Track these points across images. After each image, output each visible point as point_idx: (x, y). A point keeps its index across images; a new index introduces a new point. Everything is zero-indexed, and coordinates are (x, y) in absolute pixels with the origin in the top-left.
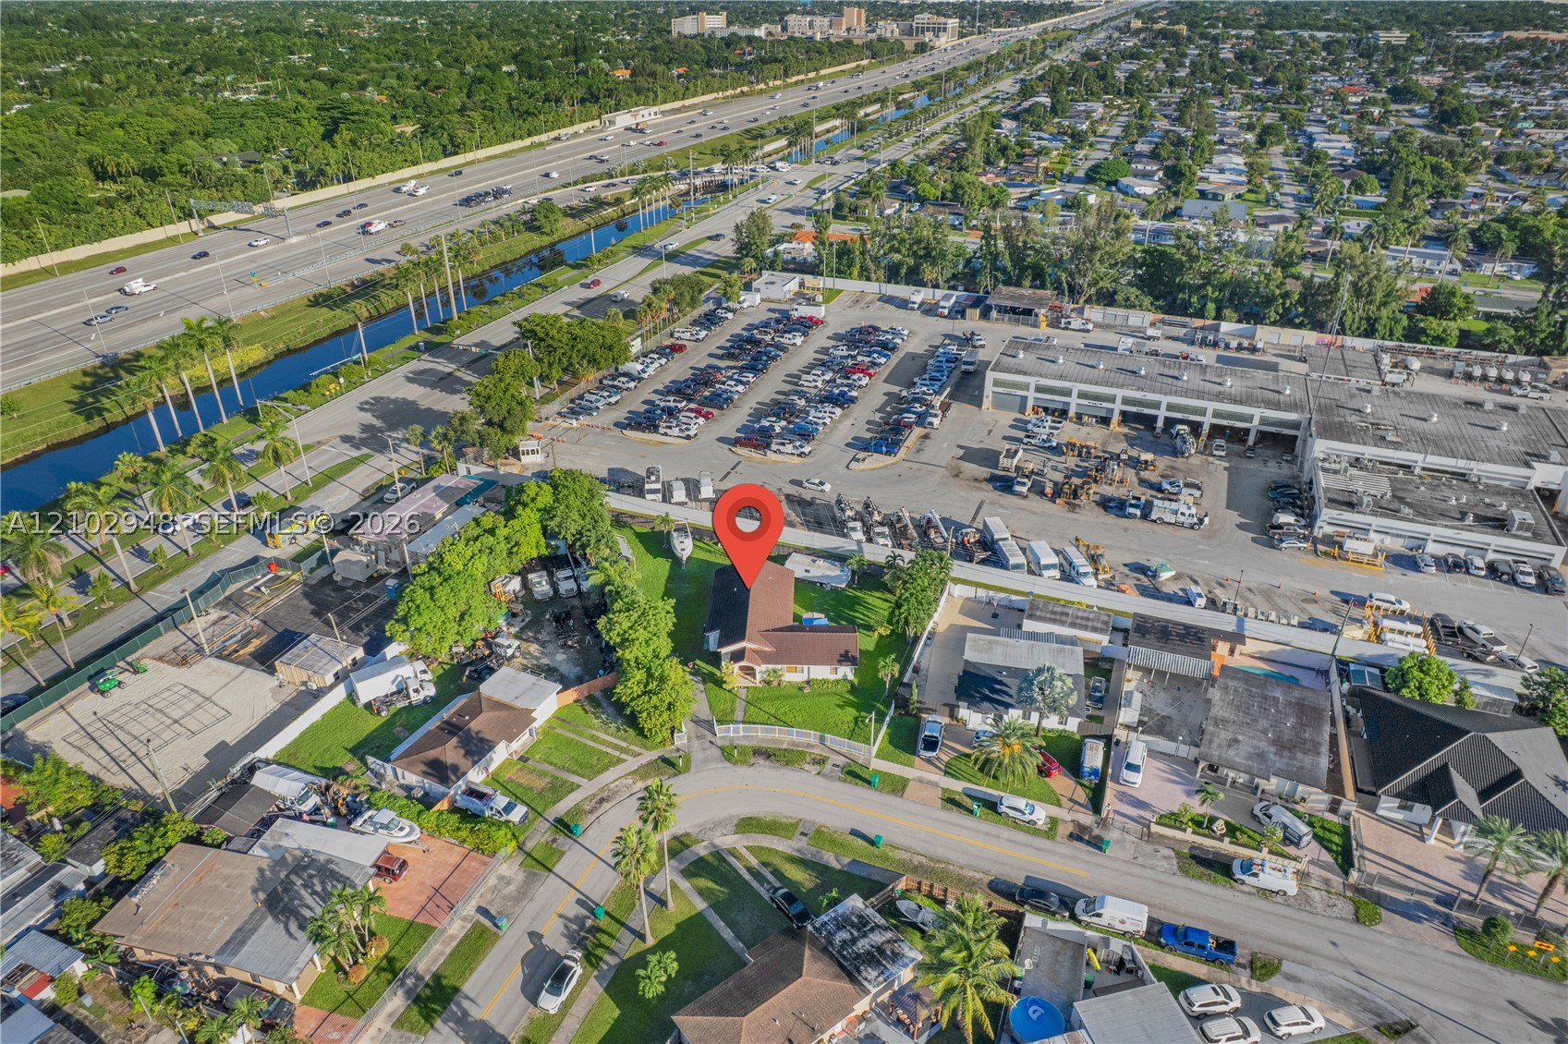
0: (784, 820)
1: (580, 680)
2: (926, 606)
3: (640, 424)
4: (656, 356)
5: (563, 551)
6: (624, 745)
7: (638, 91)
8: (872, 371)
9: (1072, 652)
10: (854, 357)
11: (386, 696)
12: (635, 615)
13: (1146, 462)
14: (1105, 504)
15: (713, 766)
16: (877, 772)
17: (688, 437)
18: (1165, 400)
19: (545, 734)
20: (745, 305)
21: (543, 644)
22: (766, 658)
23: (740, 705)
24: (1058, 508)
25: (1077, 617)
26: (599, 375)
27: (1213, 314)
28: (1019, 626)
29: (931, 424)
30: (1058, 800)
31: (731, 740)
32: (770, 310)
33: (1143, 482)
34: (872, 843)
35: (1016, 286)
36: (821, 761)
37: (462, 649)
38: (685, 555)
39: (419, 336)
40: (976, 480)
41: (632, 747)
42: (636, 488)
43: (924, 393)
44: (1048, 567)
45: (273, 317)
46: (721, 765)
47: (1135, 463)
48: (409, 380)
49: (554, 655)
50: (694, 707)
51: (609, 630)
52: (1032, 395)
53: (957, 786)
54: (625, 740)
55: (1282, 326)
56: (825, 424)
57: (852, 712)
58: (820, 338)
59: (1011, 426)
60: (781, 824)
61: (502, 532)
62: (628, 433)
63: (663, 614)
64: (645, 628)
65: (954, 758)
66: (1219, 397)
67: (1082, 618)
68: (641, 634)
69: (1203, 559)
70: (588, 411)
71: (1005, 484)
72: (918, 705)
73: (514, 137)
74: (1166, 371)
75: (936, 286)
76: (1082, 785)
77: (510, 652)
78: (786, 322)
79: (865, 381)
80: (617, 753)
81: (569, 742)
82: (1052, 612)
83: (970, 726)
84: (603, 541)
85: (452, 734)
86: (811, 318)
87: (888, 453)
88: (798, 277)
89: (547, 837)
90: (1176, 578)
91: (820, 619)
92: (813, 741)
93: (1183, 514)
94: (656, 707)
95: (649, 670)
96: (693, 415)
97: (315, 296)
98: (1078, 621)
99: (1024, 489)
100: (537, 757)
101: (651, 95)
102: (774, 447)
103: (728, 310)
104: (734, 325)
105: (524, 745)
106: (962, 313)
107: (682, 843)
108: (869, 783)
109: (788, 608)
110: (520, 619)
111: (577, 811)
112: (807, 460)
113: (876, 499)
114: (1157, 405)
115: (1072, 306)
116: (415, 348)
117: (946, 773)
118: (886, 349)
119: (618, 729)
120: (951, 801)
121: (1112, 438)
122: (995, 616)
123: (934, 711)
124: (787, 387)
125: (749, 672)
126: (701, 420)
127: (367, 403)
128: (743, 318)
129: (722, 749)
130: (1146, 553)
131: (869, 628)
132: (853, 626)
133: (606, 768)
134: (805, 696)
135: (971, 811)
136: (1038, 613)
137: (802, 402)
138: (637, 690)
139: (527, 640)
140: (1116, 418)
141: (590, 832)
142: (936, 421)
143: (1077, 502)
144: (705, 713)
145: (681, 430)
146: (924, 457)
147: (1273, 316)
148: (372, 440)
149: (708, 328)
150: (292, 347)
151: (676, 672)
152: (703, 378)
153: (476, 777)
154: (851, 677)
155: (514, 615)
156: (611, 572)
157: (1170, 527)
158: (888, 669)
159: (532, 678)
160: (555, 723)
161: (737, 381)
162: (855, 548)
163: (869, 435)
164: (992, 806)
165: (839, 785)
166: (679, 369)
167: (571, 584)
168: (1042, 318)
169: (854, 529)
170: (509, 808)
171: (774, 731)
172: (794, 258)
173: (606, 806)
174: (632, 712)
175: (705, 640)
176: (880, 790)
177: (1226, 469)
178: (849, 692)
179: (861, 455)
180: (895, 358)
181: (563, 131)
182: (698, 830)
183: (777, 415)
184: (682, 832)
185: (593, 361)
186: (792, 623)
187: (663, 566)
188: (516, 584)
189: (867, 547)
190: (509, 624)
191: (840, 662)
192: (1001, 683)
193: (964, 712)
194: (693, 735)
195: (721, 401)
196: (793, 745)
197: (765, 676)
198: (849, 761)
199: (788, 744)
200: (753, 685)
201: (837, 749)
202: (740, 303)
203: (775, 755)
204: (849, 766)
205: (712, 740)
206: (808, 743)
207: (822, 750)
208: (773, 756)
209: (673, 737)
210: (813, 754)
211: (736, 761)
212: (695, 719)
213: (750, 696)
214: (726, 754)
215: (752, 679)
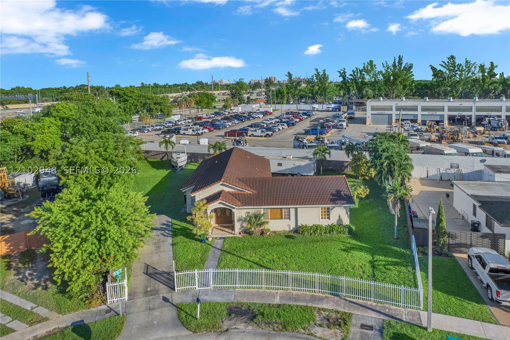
4: (186, 118)
6: (29, 306)
13: (480, 131)
16: (445, 334)
17: (197, 134)
22: (245, 200)
23: (213, 255)
29: (341, 125)
31: (196, 295)
32: (245, 111)
35: (361, 99)
36: (339, 321)
38: (180, 161)
41: (39, 310)
43: (332, 120)
46: (171, 333)
52: (394, 113)
54: (34, 300)
59: (387, 128)
62: (162, 135)
75: (323, 104)
86: (266, 111)
87: (321, 133)
92: (318, 292)
96: (201, 128)
99: (417, 137)
102: (250, 133)
103: (226, 111)
106: (339, 109)
109: (267, 175)
112: (270, 138)
114: (469, 109)
118: (306, 115)
126: (206, 130)
129: (179, 308)
137: (265, 125)
140: (446, 120)
144: (165, 265)
145: (193, 130)
149: (216, 115)
154: (346, 221)
169: (311, 147)
178: (347, 237)
183: (251, 126)
194: (140, 289)
195: (219, 126)
196: (290, 299)
197: (245, 225)
198: (386, 318)
199: (282, 298)
200: (232, 235)
201: (360, 301)
202: (231, 110)
203: (263, 314)
204: (389, 324)
205: (168, 296)
206: (312, 296)
207: (337, 304)
208: (260, 317)
209: (105, 291)
210: (324, 310)
211: (198, 326)
212: (150, 271)
213: (227, 246)
214: (183, 315)
215: (231, 231)
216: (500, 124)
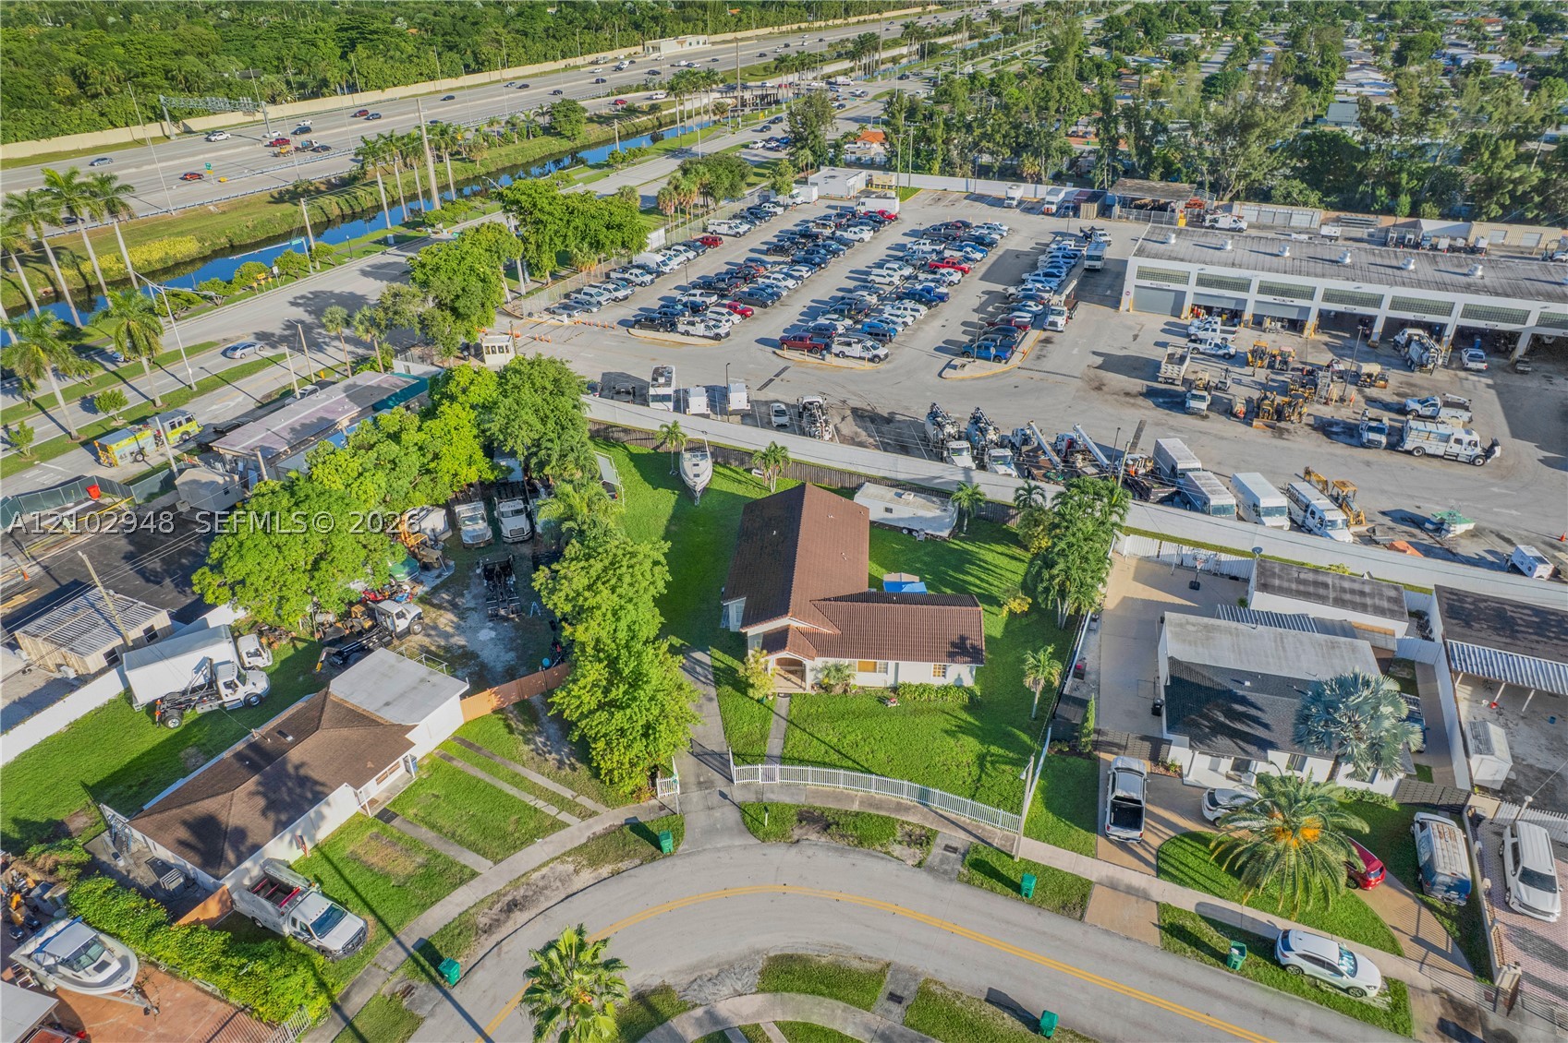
0: (855, 964)
1: (510, 674)
2: (1093, 565)
3: (652, 320)
4: (682, 248)
5: (517, 476)
6: (568, 794)
7: (686, 20)
8: (964, 265)
9: (1354, 649)
10: (939, 253)
11: (184, 693)
12: (598, 566)
13: (1370, 376)
14: (1325, 428)
15: (724, 842)
16: (1030, 866)
17: (717, 337)
18: (1389, 293)
19: (434, 768)
20: (799, 200)
21: (461, 613)
22: (823, 646)
23: (776, 727)
24: (1256, 433)
25: (1343, 590)
26: (604, 268)
27: (1407, 211)
28: (1244, 603)
29: (1054, 324)
30: (1393, 941)
31: (760, 792)
32: (829, 207)
33: (1371, 401)
34: (1033, 1024)
35: (1141, 178)
36: (922, 840)
37: (331, 618)
38: (700, 484)
39: (391, 231)
40: (1127, 394)
41: (582, 800)
42: (637, 394)
43: (1038, 290)
44: (1271, 512)
45: (224, 213)
46: (738, 842)
47: (1355, 378)
48: (364, 273)
49: (476, 630)
50: (694, 730)
51: (552, 591)
52: (1191, 289)
53: (1186, 899)
54: (570, 785)
55: (1510, 222)
56: (905, 324)
57: (972, 745)
58: (894, 234)
59: (1163, 331)
60: (850, 972)
61: (411, 437)
62: (636, 331)
63: (648, 565)
64: (613, 590)
65: (1171, 841)
66: (1468, 288)
67: (1353, 592)
68: (605, 598)
69: (1507, 507)
70: (585, 306)
71: (1174, 401)
72: (1094, 737)
73: (546, 58)
74: (1379, 261)
75: (1039, 181)
76: (1431, 908)
77: (402, 625)
78: (849, 217)
79: (957, 276)
80: (552, 811)
81: (473, 786)
82: (1299, 581)
83: (1190, 779)
84: (571, 457)
85: (255, 768)
86: (882, 213)
87: (998, 358)
88: (865, 173)
89: (395, 983)
90: (1474, 534)
91: (914, 584)
92: (905, 799)
93: (1458, 441)
94: (622, 732)
95: (613, 663)
96: (725, 310)
97: (280, 193)
98: (1348, 597)
99: (1203, 406)
100: (411, 812)
101: (701, 24)
102: (836, 348)
103: (777, 204)
104: (785, 222)
105: (393, 787)
106: (1076, 210)
107: (651, 1009)
108: (1017, 888)
109: (860, 569)
110: (435, 573)
111: (463, 928)
112: (882, 366)
113: (988, 413)
114: (1376, 301)
115: (1216, 203)
116: (385, 242)
117: (1160, 872)
118: (982, 244)
119: (561, 763)
120: (1177, 932)
121: (1311, 347)
122: (1195, 586)
123: (1120, 748)
124: (851, 284)
125: (795, 668)
126: (736, 318)
127: (303, 297)
128: (796, 214)
129: (742, 809)
130: (1412, 497)
131: (992, 600)
132: (964, 596)
133: (529, 840)
134: (890, 714)
135: (1224, 959)
136: (1277, 582)
137: (874, 300)
138: (590, 701)
139: (439, 607)
140: (1312, 321)
141: (479, 977)
142: (1061, 321)
143: (1282, 424)
144: (715, 742)
145: (707, 327)
146: (1047, 364)
147: (1495, 210)
148: (295, 337)
149: (752, 222)
150: (236, 243)
151: (662, 669)
152: (742, 273)
153: (282, 851)
154: (968, 682)
155: (426, 567)
156: (576, 500)
157: (1435, 462)
158: (1041, 672)
159: (422, 670)
160: (455, 749)
161: (787, 274)
162: (961, 477)
163: (966, 339)
164: (1266, 948)
165: (958, 892)
166: (712, 263)
167: (521, 523)
168: (1178, 214)
169: (958, 451)
170: (326, 923)
171: (835, 779)
172: (859, 159)
173: (520, 917)
174: (583, 737)
175: (721, 613)
176: (1038, 904)
177: (1489, 386)
178: (966, 708)
179: (958, 361)
180: (993, 256)
181: (601, 55)
182: (686, 979)
183: (841, 312)
184: (656, 982)
185: (597, 245)
186: (866, 589)
187: (665, 500)
188: (436, 521)
189: (978, 477)
190: (416, 581)
191: (952, 656)
192: (1243, 701)
193: (1179, 753)
194: (692, 780)
195: (764, 298)
196: (871, 805)
197: (820, 676)
198: (975, 841)
199: (862, 803)
200: (801, 691)
201: (952, 816)
202: (792, 197)
203: (838, 824)
204: (976, 850)
205: (725, 790)
206: (898, 803)
207: (925, 818)
208: (834, 827)
209: (654, 785)
210: (909, 824)
211: (767, 834)
212: (698, 750)
213: (794, 712)
214: (748, 819)
215: (799, 681)
216: (1424, 358)
